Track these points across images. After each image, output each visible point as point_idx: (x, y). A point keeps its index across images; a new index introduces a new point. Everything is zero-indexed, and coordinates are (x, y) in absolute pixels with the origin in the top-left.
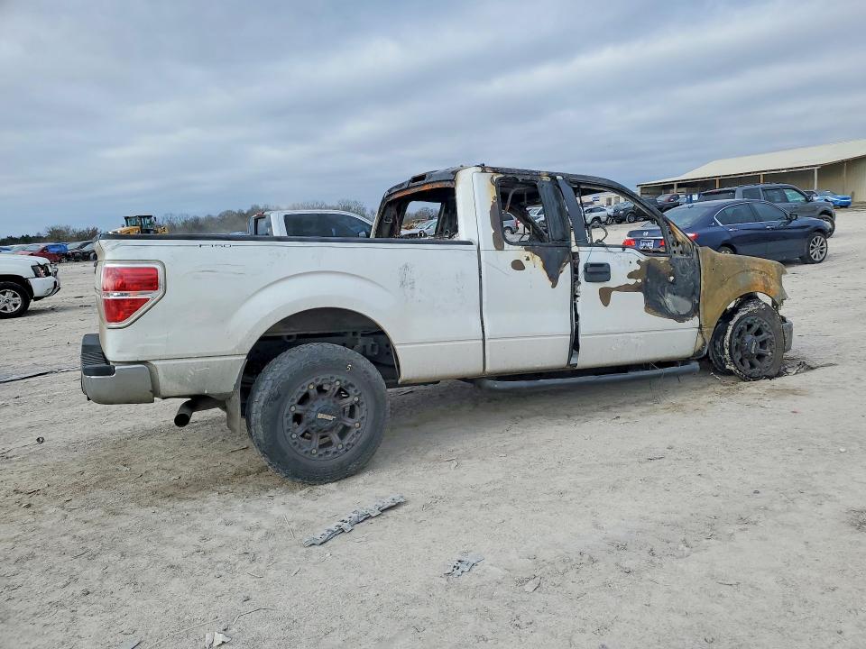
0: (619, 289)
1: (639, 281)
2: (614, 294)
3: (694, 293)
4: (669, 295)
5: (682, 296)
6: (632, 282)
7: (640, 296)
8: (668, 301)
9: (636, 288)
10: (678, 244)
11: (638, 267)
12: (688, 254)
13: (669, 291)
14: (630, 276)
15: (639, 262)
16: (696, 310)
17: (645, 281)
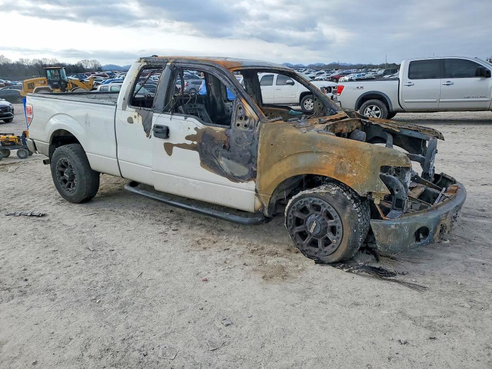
0: (179, 146)
1: (195, 143)
2: (175, 148)
3: (250, 161)
4: (223, 158)
5: (238, 162)
6: (189, 142)
7: (196, 154)
8: (222, 162)
9: (193, 148)
10: (246, 118)
11: (195, 133)
12: (251, 128)
13: (223, 155)
14: (188, 138)
15: (196, 129)
16: (253, 176)
17: (200, 144)
